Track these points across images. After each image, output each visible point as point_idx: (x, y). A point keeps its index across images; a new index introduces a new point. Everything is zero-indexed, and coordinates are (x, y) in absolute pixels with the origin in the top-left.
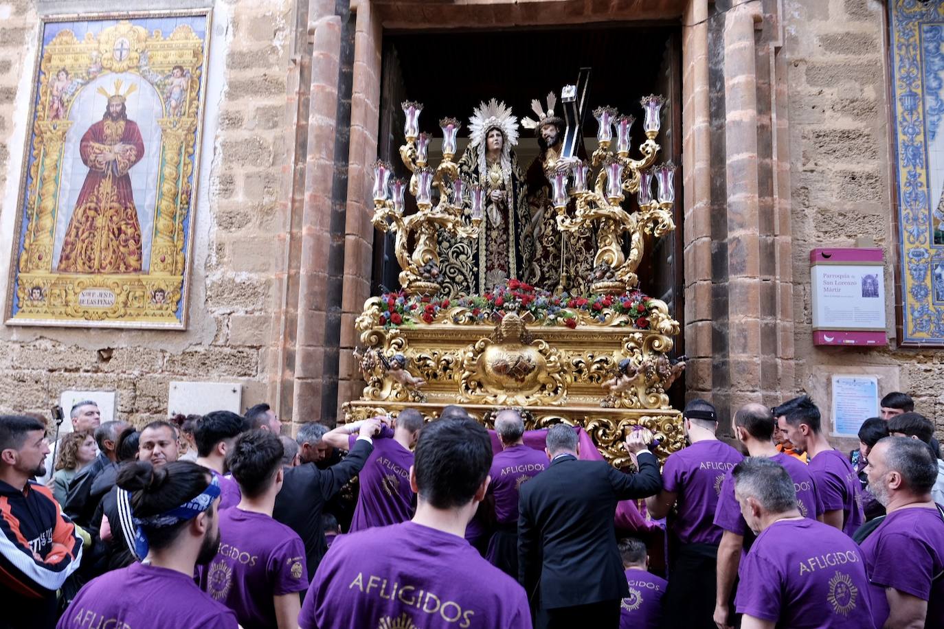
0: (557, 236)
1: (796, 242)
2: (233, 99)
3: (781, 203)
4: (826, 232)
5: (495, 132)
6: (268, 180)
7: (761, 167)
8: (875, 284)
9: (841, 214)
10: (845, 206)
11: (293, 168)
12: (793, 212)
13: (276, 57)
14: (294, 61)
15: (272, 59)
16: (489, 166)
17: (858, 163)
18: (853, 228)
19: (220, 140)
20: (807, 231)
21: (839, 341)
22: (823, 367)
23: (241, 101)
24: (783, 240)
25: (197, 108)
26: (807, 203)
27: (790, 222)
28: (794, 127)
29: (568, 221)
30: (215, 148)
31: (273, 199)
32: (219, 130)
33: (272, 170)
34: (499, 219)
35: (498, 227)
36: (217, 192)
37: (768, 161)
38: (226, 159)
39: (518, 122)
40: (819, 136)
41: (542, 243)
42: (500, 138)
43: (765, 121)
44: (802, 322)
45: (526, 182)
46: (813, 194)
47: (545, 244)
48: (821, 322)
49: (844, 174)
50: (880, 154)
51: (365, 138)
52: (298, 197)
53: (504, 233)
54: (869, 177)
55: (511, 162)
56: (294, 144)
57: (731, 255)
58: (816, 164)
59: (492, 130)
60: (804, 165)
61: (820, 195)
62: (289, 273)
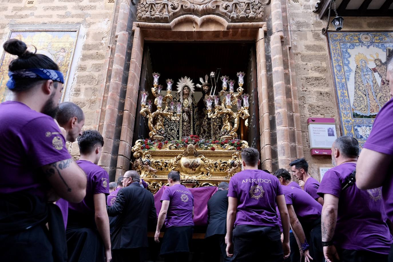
0: (209, 126)
1: (301, 116)
2: (84, 61)
3: (295, 102)
4: (313, 113)
5: (186, 88)
6: (94, 91)
7: (286, 88)
8: (333, 131)
9: (318, 107)
10: (319, 104)
11: (105, 85)
12: (300, 105)
13: (102, 47)
14: (109, 47)
15: (101, 47)
16: (184, 99)
17: (322, 88)
18: (322, 111)
19: (76, 75)
20: (305, 112)
21: (321, 153)
22: (316, 164)
23: (86, 62)
24: (296, 115)
25: (69, 63)
26: (305, 102)
27: (299, 109)
28: (298, 75)
29: (212, 115)
30: (74, 78)
31: (96, 97)
32: (77, 72)
33: (97, 87)
34: (187, 118)
35: (186, 121)
36: (73, 94)
37: (289, 85)
38: (78, 82)
39: (195, 85)
40: (307, 79)
41: (203, 128)
42: (188, 90)
43: (287, 72)
44: (306, 147)
45: (197, 106)
46: (306, 99)
47: (204, 128)
48: (313, 145)
49: (318, 92)
50: (330, 85)
51: (135, 76)
52: (106, 95)
53: (189, 123)
54: (327, 93)
55: (192, 99)
56: (106, 76)
57: (277, 119)
58: (307, 89)
59: (185, 87)
60: (303, 89)
61: (309, 99)
62: (99, 124)
